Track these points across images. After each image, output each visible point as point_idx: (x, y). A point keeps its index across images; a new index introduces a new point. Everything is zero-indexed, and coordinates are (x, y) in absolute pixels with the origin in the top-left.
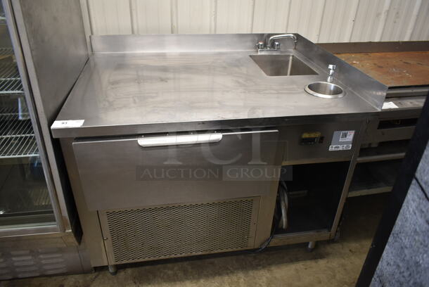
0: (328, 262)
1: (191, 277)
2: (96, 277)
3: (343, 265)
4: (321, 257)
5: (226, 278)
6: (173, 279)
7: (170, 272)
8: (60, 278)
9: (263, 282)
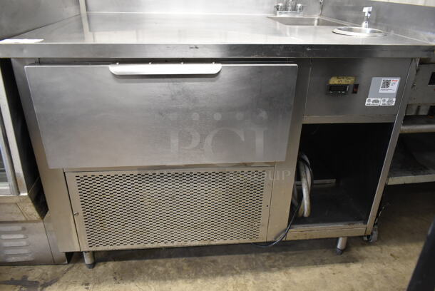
0: (362, 267)
1: (186, 276)
2: (68, 270)
3: (383, 272)
4: (354, 260)
5: (230, 279)
6: (164, 277)
7: (160, 269)
8: (24, 269)
9: (278, 287)
